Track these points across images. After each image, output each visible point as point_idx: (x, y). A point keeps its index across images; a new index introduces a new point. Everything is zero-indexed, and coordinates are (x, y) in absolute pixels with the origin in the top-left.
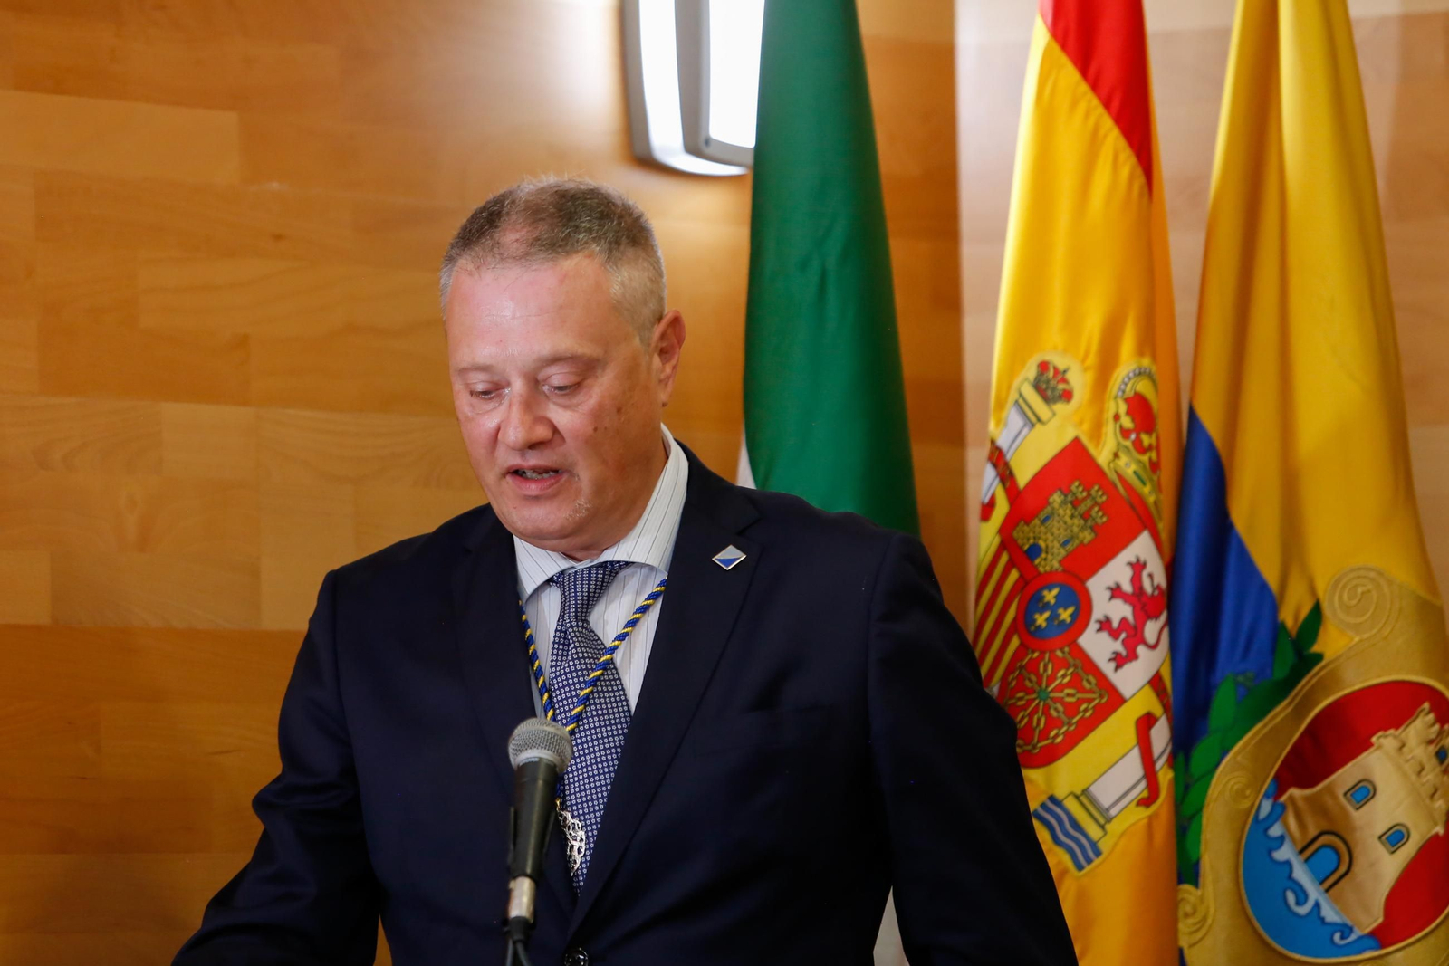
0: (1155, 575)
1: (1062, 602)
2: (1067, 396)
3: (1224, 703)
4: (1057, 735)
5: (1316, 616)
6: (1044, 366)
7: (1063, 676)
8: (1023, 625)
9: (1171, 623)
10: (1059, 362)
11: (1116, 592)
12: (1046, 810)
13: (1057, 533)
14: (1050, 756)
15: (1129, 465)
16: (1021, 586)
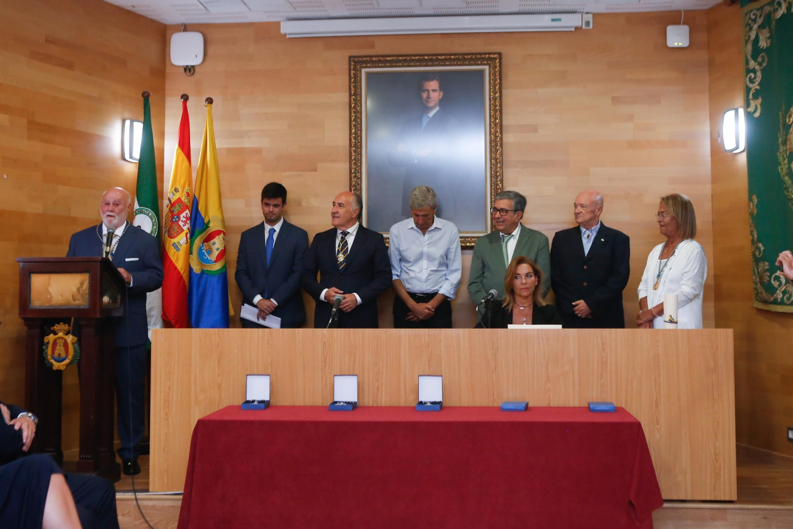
0: (189, 215)
1: (177, 218)
2: (179, 192)
3: (196, 232)
4: (176, 235)
5: (209, 221)
6: (176, 188)
8: (171, 221)
9: (191, 221)
10: (178, 187)
11: (184, 217)
12: (174, 245)
13: (176, 209)
14: (174, 237)
15: (186, 201)
16: (171, 216)
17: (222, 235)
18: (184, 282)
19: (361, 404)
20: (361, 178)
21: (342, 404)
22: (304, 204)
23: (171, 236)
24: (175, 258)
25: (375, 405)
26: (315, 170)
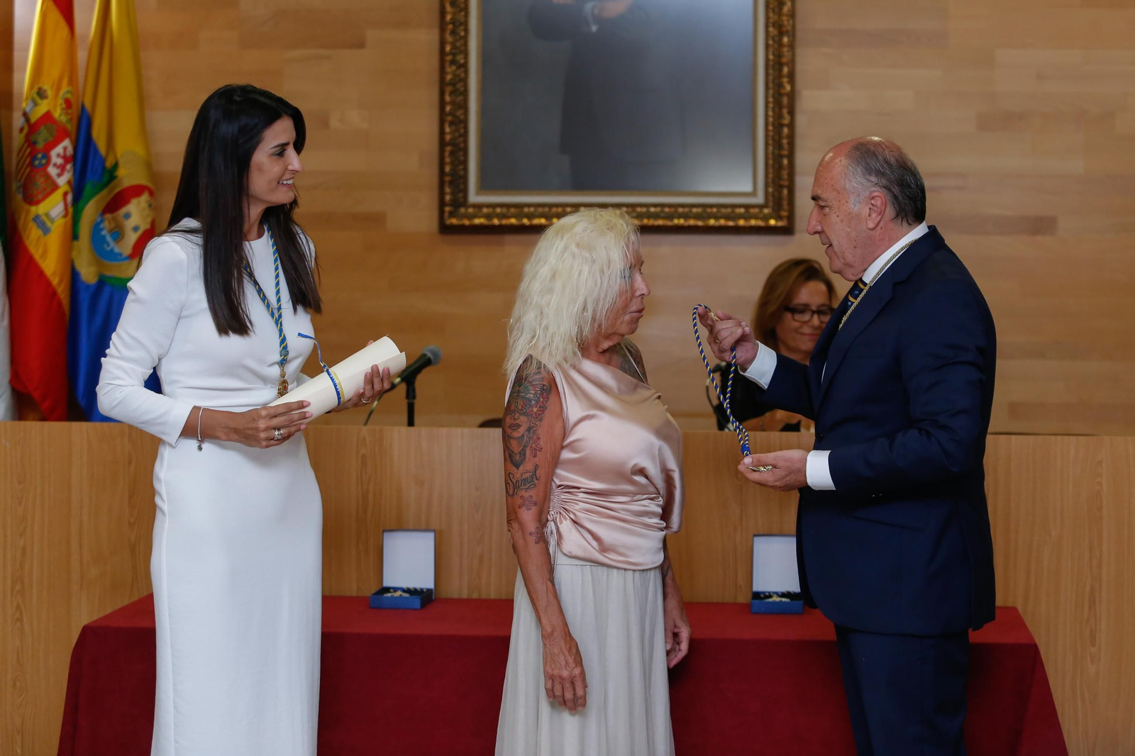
0: (70, 151)
1: (43, 157)
2: (46, 97)
3: (88, 188)
4: (40, 197)
5: (116, 166)
6: (40, 89)
7: (42, 180)
8: (31, 164)
9: (74, 165)
10: (46, 87)
11: (58, 155)
12: (37, 218)
13: (42, 138)
14: (38, 203)
15: (64, 119)
16: (31, 153)
17: (145, 198)
18: (60, 304)
19: (444, 595)
20: (465, 66)
21: (399, 593)
22: (334, 123)
23: (31, 200)
24: (40, 251)
25: (475, 596)
26: (361, 45)
